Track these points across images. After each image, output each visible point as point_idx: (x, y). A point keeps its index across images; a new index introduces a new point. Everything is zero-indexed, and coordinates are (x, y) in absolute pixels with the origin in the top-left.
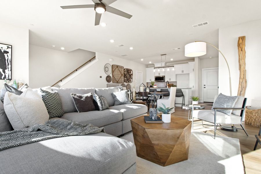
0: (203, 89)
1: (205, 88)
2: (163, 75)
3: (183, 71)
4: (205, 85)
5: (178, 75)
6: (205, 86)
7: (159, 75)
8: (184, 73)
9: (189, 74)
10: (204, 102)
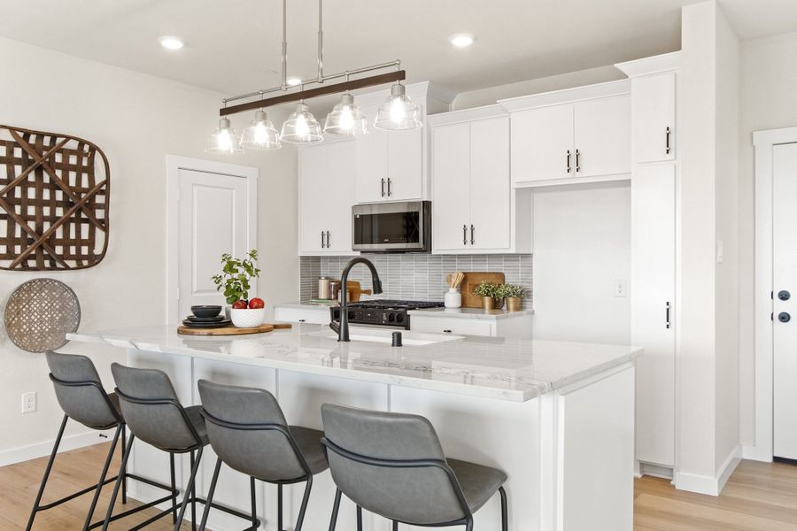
0: (765, 326)
1: (785, 318)
2: (418, 195)
3: (574, 160)
4: (784, 296)
5: (537, 197)
6: (782, 307)
7: (386, 199)
8: (590, 172)
9: (627, 183)
10: (777, 460)
